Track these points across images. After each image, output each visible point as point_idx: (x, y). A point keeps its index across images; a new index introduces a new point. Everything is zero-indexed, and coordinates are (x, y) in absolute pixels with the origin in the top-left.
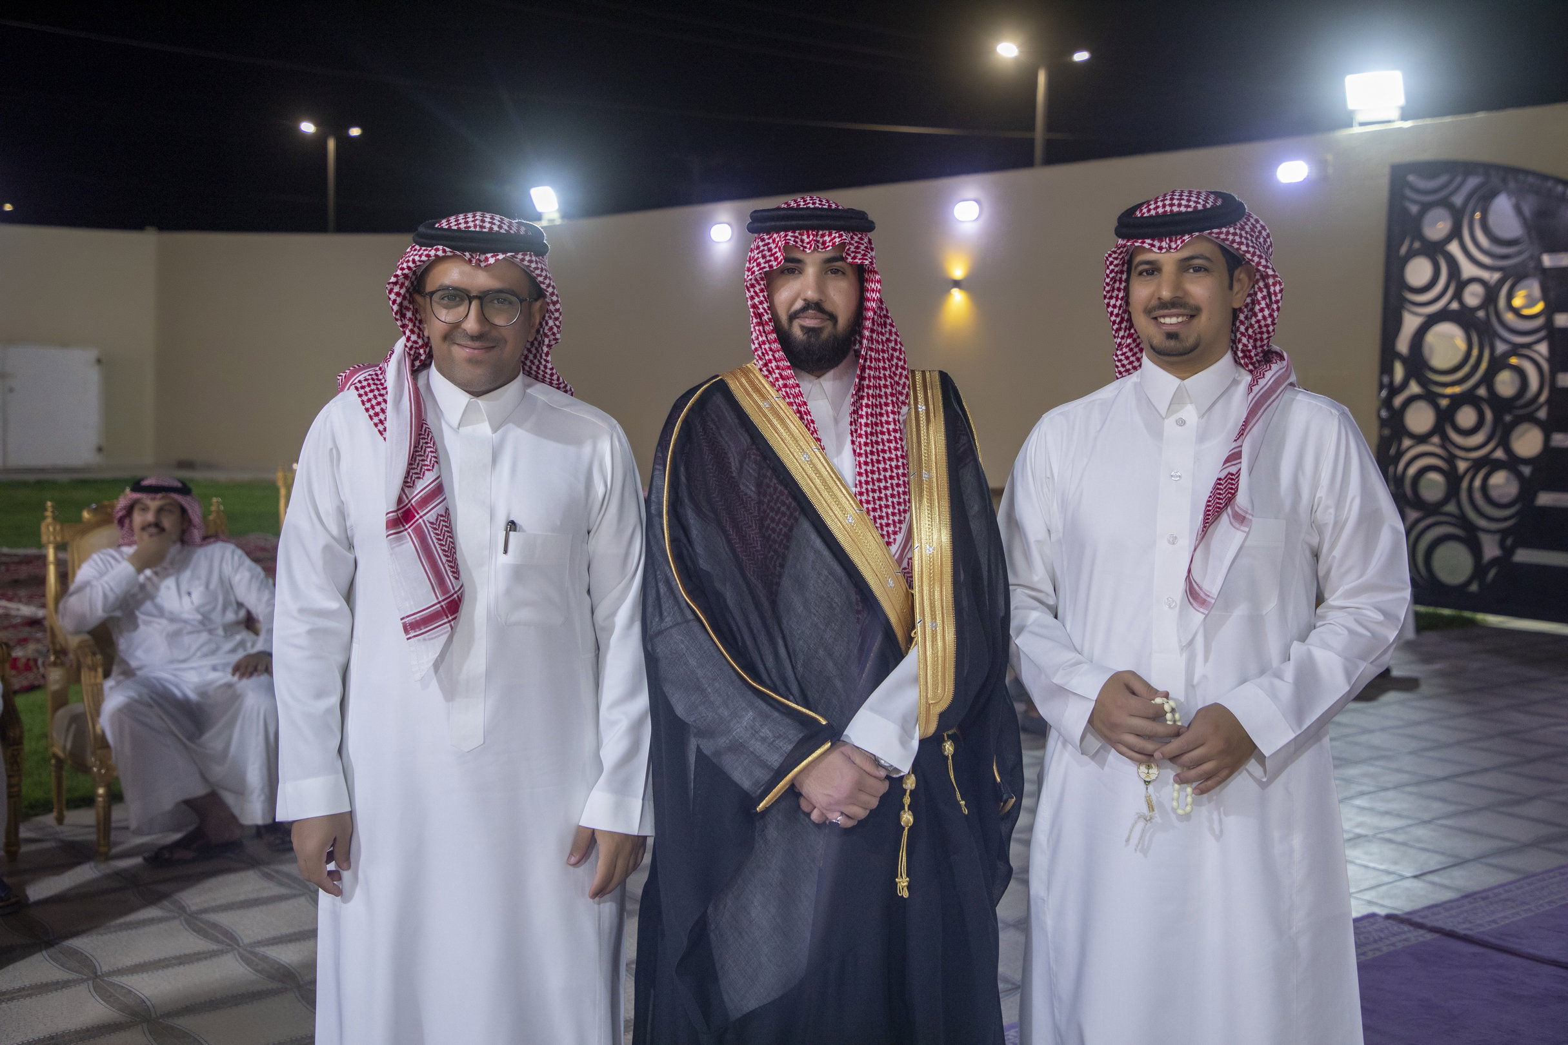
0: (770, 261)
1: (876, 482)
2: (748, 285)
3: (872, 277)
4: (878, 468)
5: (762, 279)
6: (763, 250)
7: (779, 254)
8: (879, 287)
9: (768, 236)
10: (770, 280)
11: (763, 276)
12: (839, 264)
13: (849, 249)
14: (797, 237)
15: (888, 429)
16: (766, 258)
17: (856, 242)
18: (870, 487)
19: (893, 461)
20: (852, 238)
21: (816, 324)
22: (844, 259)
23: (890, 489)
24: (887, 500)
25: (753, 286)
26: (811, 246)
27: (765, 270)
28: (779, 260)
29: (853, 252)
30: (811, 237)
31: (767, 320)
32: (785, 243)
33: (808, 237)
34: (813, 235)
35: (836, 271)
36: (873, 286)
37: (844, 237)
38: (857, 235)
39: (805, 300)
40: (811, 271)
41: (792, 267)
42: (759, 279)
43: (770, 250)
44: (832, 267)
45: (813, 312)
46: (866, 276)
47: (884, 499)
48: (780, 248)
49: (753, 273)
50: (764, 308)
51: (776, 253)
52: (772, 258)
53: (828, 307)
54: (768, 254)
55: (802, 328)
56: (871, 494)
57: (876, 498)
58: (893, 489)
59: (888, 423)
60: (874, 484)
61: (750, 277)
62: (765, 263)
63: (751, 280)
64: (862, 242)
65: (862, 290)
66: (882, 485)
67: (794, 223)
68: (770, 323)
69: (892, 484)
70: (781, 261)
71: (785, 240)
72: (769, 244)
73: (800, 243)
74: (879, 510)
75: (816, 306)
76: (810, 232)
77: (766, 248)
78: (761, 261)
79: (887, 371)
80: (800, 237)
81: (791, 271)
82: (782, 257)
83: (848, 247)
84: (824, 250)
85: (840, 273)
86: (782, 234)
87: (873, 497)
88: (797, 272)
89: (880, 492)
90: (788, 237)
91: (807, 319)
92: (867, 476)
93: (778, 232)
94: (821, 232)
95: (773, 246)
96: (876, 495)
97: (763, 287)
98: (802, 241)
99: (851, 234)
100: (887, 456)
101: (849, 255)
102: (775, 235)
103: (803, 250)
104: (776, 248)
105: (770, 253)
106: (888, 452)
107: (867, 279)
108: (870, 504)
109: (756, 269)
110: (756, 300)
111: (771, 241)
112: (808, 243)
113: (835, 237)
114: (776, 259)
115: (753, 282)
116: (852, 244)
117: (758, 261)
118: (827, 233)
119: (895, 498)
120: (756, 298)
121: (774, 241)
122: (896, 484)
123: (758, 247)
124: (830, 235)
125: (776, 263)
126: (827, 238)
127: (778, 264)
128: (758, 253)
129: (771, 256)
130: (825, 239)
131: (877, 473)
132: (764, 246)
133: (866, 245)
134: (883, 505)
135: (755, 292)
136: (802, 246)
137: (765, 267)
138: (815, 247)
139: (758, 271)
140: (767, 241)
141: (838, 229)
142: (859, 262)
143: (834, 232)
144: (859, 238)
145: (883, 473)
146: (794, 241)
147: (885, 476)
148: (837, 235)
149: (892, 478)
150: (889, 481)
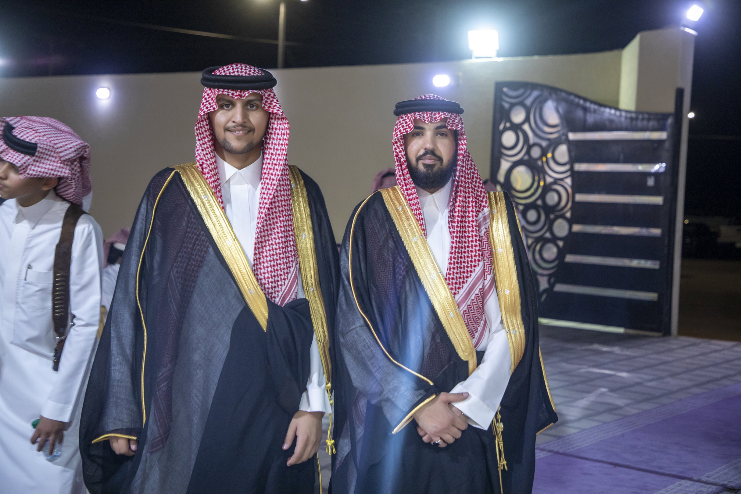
0: (406, 129)
1: (460, 248)
2: (394, 142)
3: (462, 137)
4: (462, 240)
5: (402, 139)
6: (402, 123)
7: (411, 125)
8: (465, 142)
9: (405, 116)
10: (406, 139)
11: (402, 137)
12: (444, 130)
13: (449, 122)
14: (421, 115)
15: (469, 220)
16: (404, 127)
17: (453, 118)
18: (457, 250)
19: (470, 238)
20: (451, 116)
21: (431, 162)
22: (446, 127)
23: (467, 253)
24: (465, 259)
25: (396, 143)
26: (428, 120)
27: (403, 134)
28: (411, 128)
29: (451, 123)
30: (429, 115)
31: (403, 161)
32: (415, 118)
33: (427, 115)
34: (430, 114)
35: (442, 134)
36: (462, 142)
37: (446, 115)
38: (453, 115)
39: (425, 149)
40: (429, 134)
41: (418, 131)
42: (400, 139)
43: (406, 123)
44: (440, 131)
45: (430, 155)
46: (459, 137)
47: (463, 258)
48: (411, 122)
49: (397, 135)
50: (401, 155)
51: (409, 124)
52: (407, 127)
53: (437, 153)
54: (405, 125)
55: (424, 165)
56: (457, 254)
57: (459, 257)
58: (468, 253)
59: (469, 217)
60: (459, 249)
61: (395, 138)
62: (403, 130)
63: (395, 139)
64: (456, 118)
65: (457, 145)
66: (463, 250)
67: (419, 107)
68: (405, 163)
69: (468, 251)
70: (412, 128)
71: (414, 116)
72: (405, 119)
73: (422, 118)
74: (460, 264)
75: (432, 152)
76: (428, 113)
77: (404, 122)
78: (402, 129)
79: (470, 189)
80: (422, 115)
81: (418, 134)
82: (413, 126)
83: (448, 120)
84: (435, 122)
85: (445, 135)
86: (413, 114)
87: (458, 256)
88: (421, 135)
89: (462, 254)
90: (416, 115)
91: (426, 160)
92: (456, 244)
93: (410, 113)
94: (434, 113)
95: (408, 120)
96: (459, 255)
97: (402, 143)
98: (424, 117)
99: (451, 114)
100: (467, 235)
101: (449, 125)
102: (409, 115)
103: (424, 122)
104: (409, 121)
105: (406, 125)
106: (467, 233)
107: (459, 139)
108: (456, 259)
109: (399, 133)
110: (398, 150)
111: (407, 118)
112: (427, 118)
113: (441, 115)
114: (409, 127)
115: (397, 140)
116: (451, 119)
117: (400, 129)
118: (437, 113)
119: (469, 258)
120: (398, 149)
121: (408, 118)
122: (471, 251)
123: (400, 122)
124: (439, 114)
125: (410, 129)
126: (437, 116)
127: (411, 130)
128: (400, 125)
129: (406, 126)
130: (436, 116)
131: (461, 243)
132: (403, 121)
133: (458, 120)
134: (462, 261)
135: (397, 146)
136: (423, 119)
137: (403, 132)
138: (430, 120)
139: (400, 134)
140: (404, 118)
141: (443, 111)
142: (455, 128)
143: (441, 112)
144: (455, 116)
145: (464, 244)
146: (419, 117)
147: (465, 246)
148: (443, 114)
149: (468, 247)
150: (467, 249)
